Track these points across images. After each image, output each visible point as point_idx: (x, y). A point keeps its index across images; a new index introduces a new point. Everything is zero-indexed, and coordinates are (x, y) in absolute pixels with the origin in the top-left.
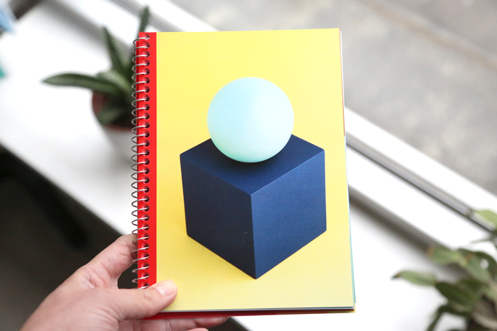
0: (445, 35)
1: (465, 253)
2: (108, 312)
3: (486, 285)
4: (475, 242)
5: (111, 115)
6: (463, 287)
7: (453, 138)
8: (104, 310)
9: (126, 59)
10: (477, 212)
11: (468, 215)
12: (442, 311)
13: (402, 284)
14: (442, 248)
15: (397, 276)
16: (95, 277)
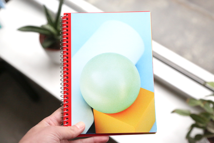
0: (193, 6)
1: (203, 101)
2: (55, 135)
3: (212, 115)
4: (207, 96)
5: (48, 44)
6: (202, 116)
7: (197, 51)
8: (53, 134)
9: (54, 19)
10: (208, 83)
11: (204, 84)
12: (193, 126)
13: (176, 115)
14: (193, 99)
15: (173, 112)
16: (51, 122)
